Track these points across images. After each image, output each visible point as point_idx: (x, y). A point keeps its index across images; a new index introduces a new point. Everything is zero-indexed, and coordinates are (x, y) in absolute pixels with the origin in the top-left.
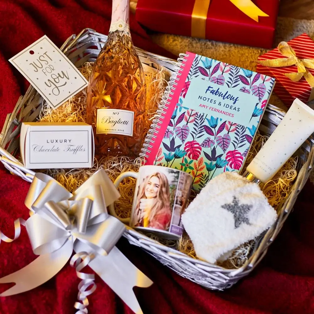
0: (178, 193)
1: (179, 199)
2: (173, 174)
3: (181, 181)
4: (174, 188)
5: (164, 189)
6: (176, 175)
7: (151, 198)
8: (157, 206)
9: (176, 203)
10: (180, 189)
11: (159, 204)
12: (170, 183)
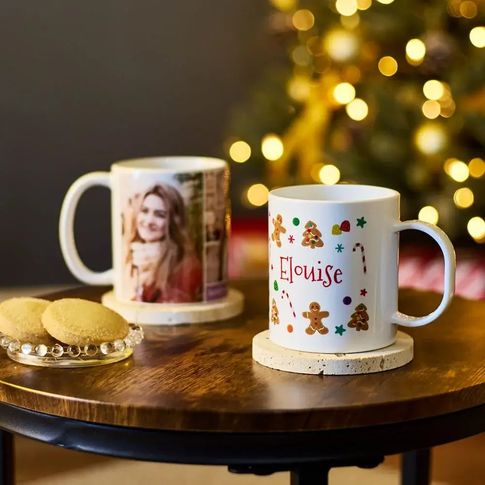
0: (208, 218)
1: (211, 229)
2: (191, 183)
3: (210, 191)
4: (197, 211)
5: (177, 219)
6: (196, 182)
7: (153, 241)
8: (169, 258)
9: (208, 240)
10: (211, 208)
11: (173, 252)
12: (187, 202)
